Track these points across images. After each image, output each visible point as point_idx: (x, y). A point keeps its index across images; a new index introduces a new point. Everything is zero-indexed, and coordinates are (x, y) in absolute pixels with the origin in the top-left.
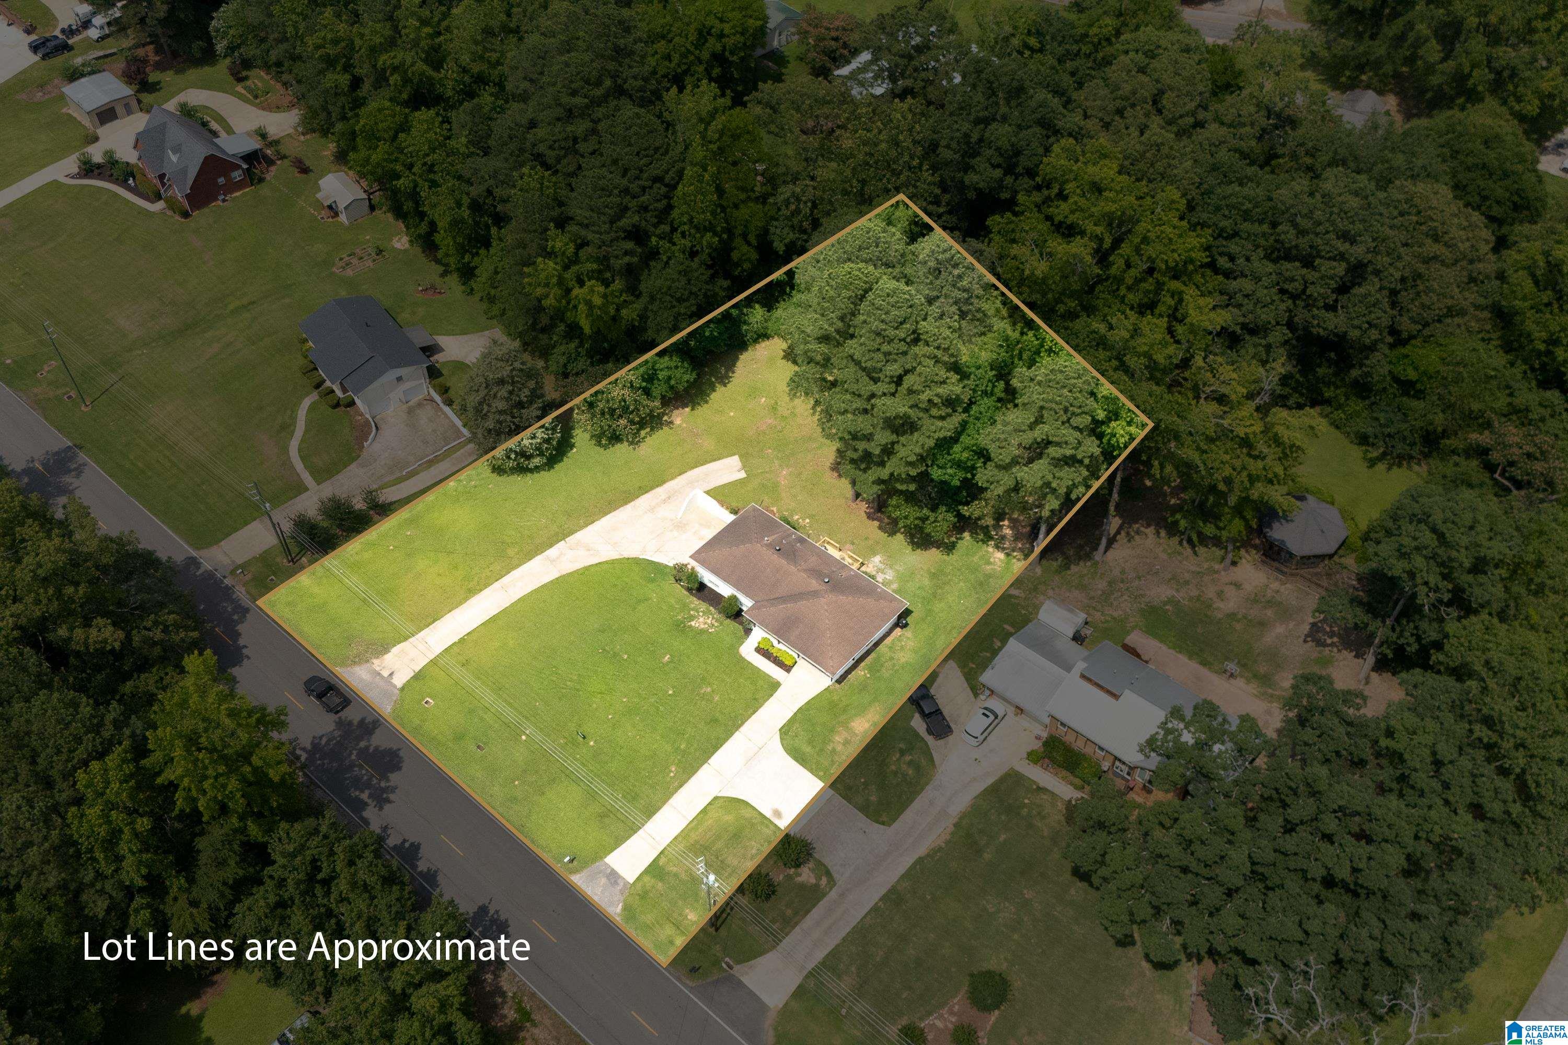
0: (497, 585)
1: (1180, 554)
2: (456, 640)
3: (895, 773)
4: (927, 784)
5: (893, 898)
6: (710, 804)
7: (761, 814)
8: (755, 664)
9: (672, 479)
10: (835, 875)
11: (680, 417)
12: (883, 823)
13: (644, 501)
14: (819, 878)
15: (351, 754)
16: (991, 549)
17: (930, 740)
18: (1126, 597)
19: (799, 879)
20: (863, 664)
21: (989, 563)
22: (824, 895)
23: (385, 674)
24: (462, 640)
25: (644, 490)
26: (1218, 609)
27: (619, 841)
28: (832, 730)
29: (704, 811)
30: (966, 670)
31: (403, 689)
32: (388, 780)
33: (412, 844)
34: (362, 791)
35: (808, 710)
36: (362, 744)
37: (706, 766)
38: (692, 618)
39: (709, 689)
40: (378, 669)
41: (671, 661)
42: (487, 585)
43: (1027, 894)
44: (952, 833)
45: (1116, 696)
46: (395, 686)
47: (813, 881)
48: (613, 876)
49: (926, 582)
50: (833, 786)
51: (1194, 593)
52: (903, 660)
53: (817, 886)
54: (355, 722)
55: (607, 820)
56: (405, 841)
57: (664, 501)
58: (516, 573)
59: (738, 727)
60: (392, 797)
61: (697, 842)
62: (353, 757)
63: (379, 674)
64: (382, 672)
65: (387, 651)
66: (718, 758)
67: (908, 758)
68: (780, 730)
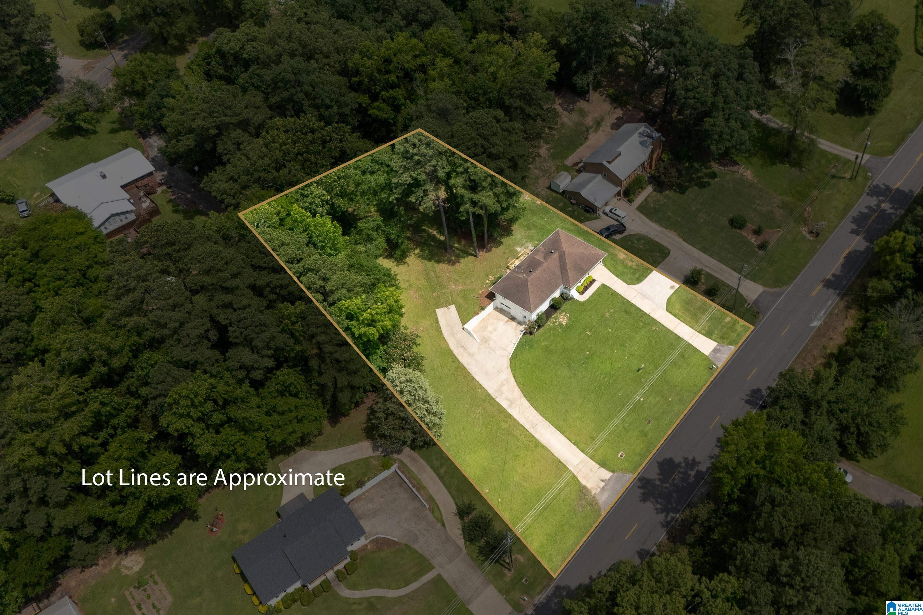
0: (532, 431)
2: (575, 447)
3: (644, 247)
4: (647, 237)
5: (704, 250)
6: (671, 313)
7: (673, 293)
8: (590, 295)
10: (697, 269)
12: (669, 252)
13: (463, 360)
15: (666, 487)
17: (625, 234)
23: (603, 484)
24: (576, 444)
25: (455, 360)
27: (696, 351)
28: (626, 266)
29: (675, 315)
31: (613, 471)
32: (680, 463)
33: (718, 442)
34: (689, 475)
35: (617, 274)
36: (658, 483)
37: (651, 315)
38: (559, 325)
39: (607, 314)
40: (599, 490)
41: (589, 331)
42: (532, 436)
43: (693, 208)
44: (670, 230)
45: (620, 154)
46: (611, 477)
48: (715, 351)
49: (533, 232)
50: (655, 268)
54: (642, 491)
56: (717, 446)
57: (465, 349)
58: (522, 421)
59: (628, 301)
60: (690, 458)
61: (692, 318)
62: (668, 485)
63: (603, 488)
64: (601, 486)
65: (585, 487)
66: (647, 310)
67: (636, 241)
68: (628, 285)
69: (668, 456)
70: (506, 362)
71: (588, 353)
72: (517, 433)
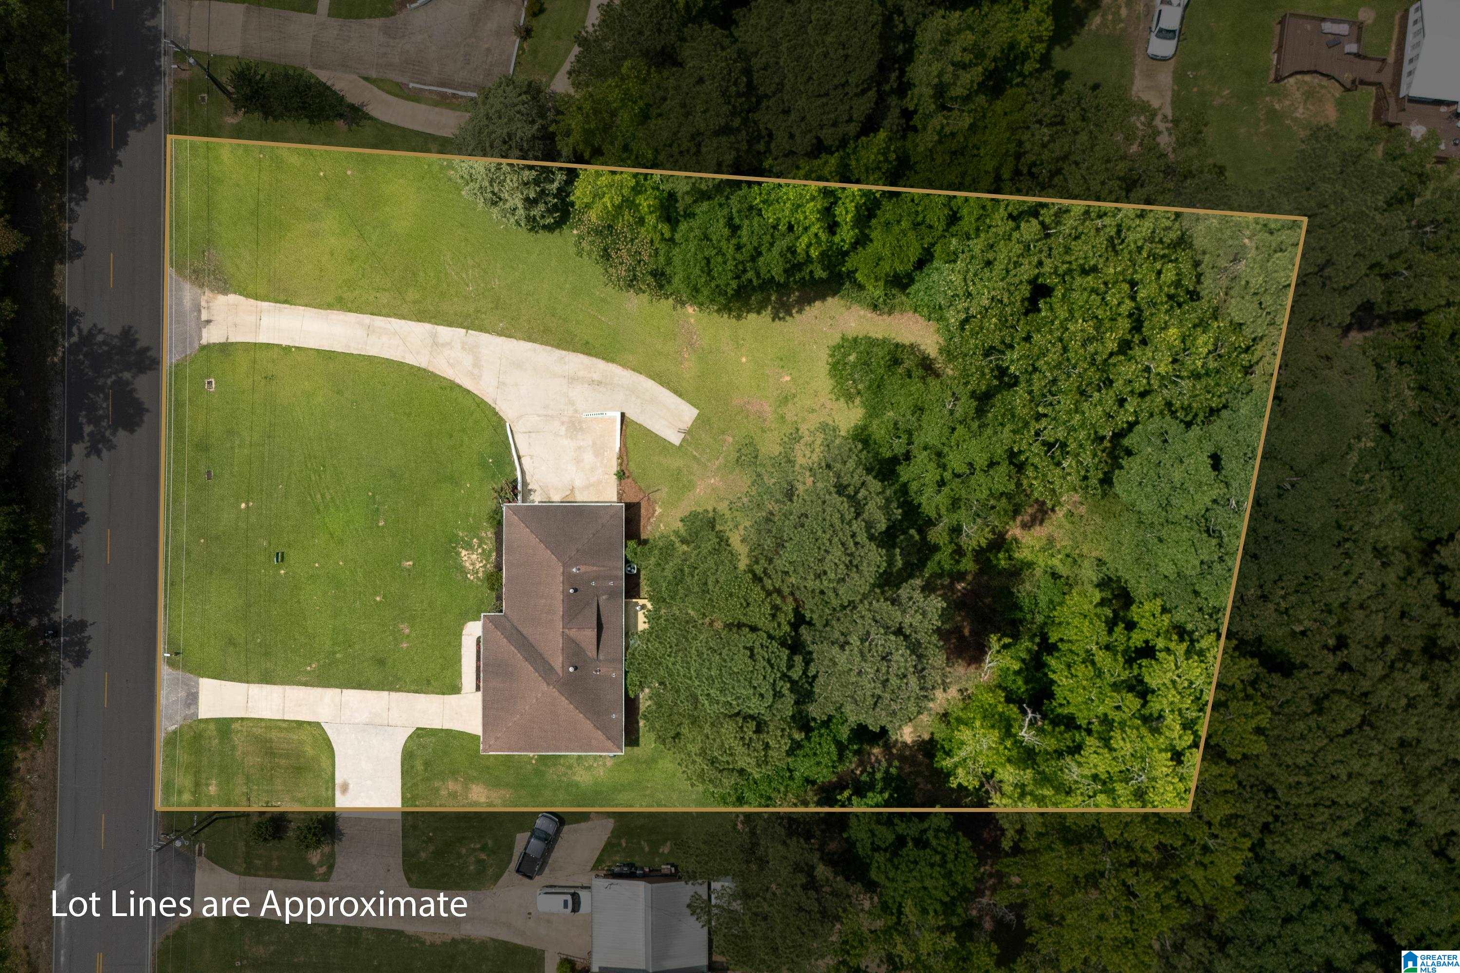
0: (367, 319)
2: (284, 343)
3: (459, 856)
6: (309, 723)
7: (333, 774)
8: (464, 650)
9: (625, 365)
10: (334, 875)
12: (409, 879)
14: (321, 865)
15: (109, 376)
17: (514, 865)
22: (312, 878)
23: (204, 316)
24: (287, 349)
25: (587, 349)
27: (223, 674)
28: (454, 773)
29: (300, 724)
30: (614, 841)
31: (204, 348)
32: (114, 434)
33: (84, 513)
34: (89, 422)
35: (454, 738)
36: (127, 375)
37: (339, 690)
38: (469, 547)
39: (407, 631)
40: (203, 304)
41: (408, 571)
42: (359, 310)
44: (444, 942)
46: (200, 338)
47: (315, 863)
48: (193, 698)
50: (405, 814)
52: (577, 778)
53: (314, 868)
54: (140, 345)
55: (231, 649)
56: (82, 504)
57: (592, 382)
58: (395, 324)
59: (392, 689)
60: (105, 453)
61: (271, 741)
62: (109, 382)
63: (200, 311)
64: (203, 311)
65: (225, 291)
66: (352, 696)
67: (483, 856)
68: (418, 729)
69: (141, 432)
70: (507, 410)
71: (381, 524)
72: (384, 298)
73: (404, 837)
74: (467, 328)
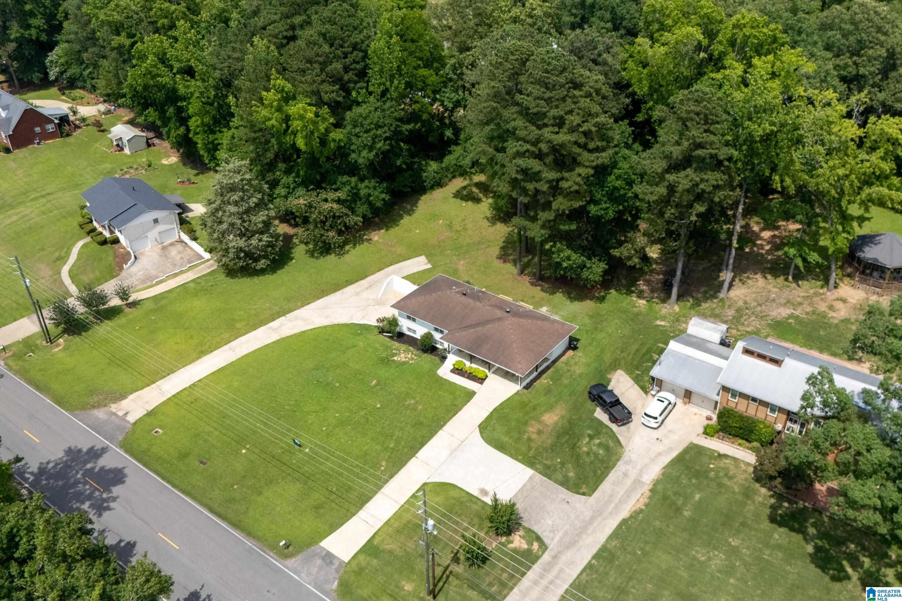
0: (226, 347)
1: (788, 287)
2: (187, 385)
3: (588, 453)
4: (618, 460)
5: (605, 555)
6: (419, 489)
7: (468, 493)
8: (451, 381)
9: (373, 273)
10: (546, 541)
11: (377, 236)
12: (584, 494)
13: (350, 290)
14: (530, 543)
15: (77, 474)
16: (635, 299)
17: (614, 427)
18: (753, 318)
19: (511, 546)
20: (545, 376)
21: (636, 307)
22: (538, 558)
23: (122, 414)
24: (192, 386)
25: (349, 283)
26: (832, 317)
27: (333, 527)
28: (526, 424)
30: (634, 376)
31: (135, 423)
32: (111, 493)
33: (128, 543)
35: (502, 409)
37: (414, 459)
38: (395, 355)
39: (413, 402)
40: (115, 411)
41: (378, 384)
43: (734, 542)
44: (650, 498)
45: (778, 363)
46: (128, 422)
47: (525, 546)
48: (329, 557)
49: (587, 321)
51: (809, 309)
52: (578, 372)
53: (529, 550)
54: (86, 450)
55: (321, 511)
56: (122, 540)
57: (367, 289)
59: (441, 427)
60: (113, 505)
61: (409, 522)
62: (79, 476)
63: (115, 414)
64: (117, 413)
65: (124, 398)
66: (424, 453)
67: (597, 441)
68: (479, 426)
70: (341, 320)
73: (550, 478)
74: (284, 315)
